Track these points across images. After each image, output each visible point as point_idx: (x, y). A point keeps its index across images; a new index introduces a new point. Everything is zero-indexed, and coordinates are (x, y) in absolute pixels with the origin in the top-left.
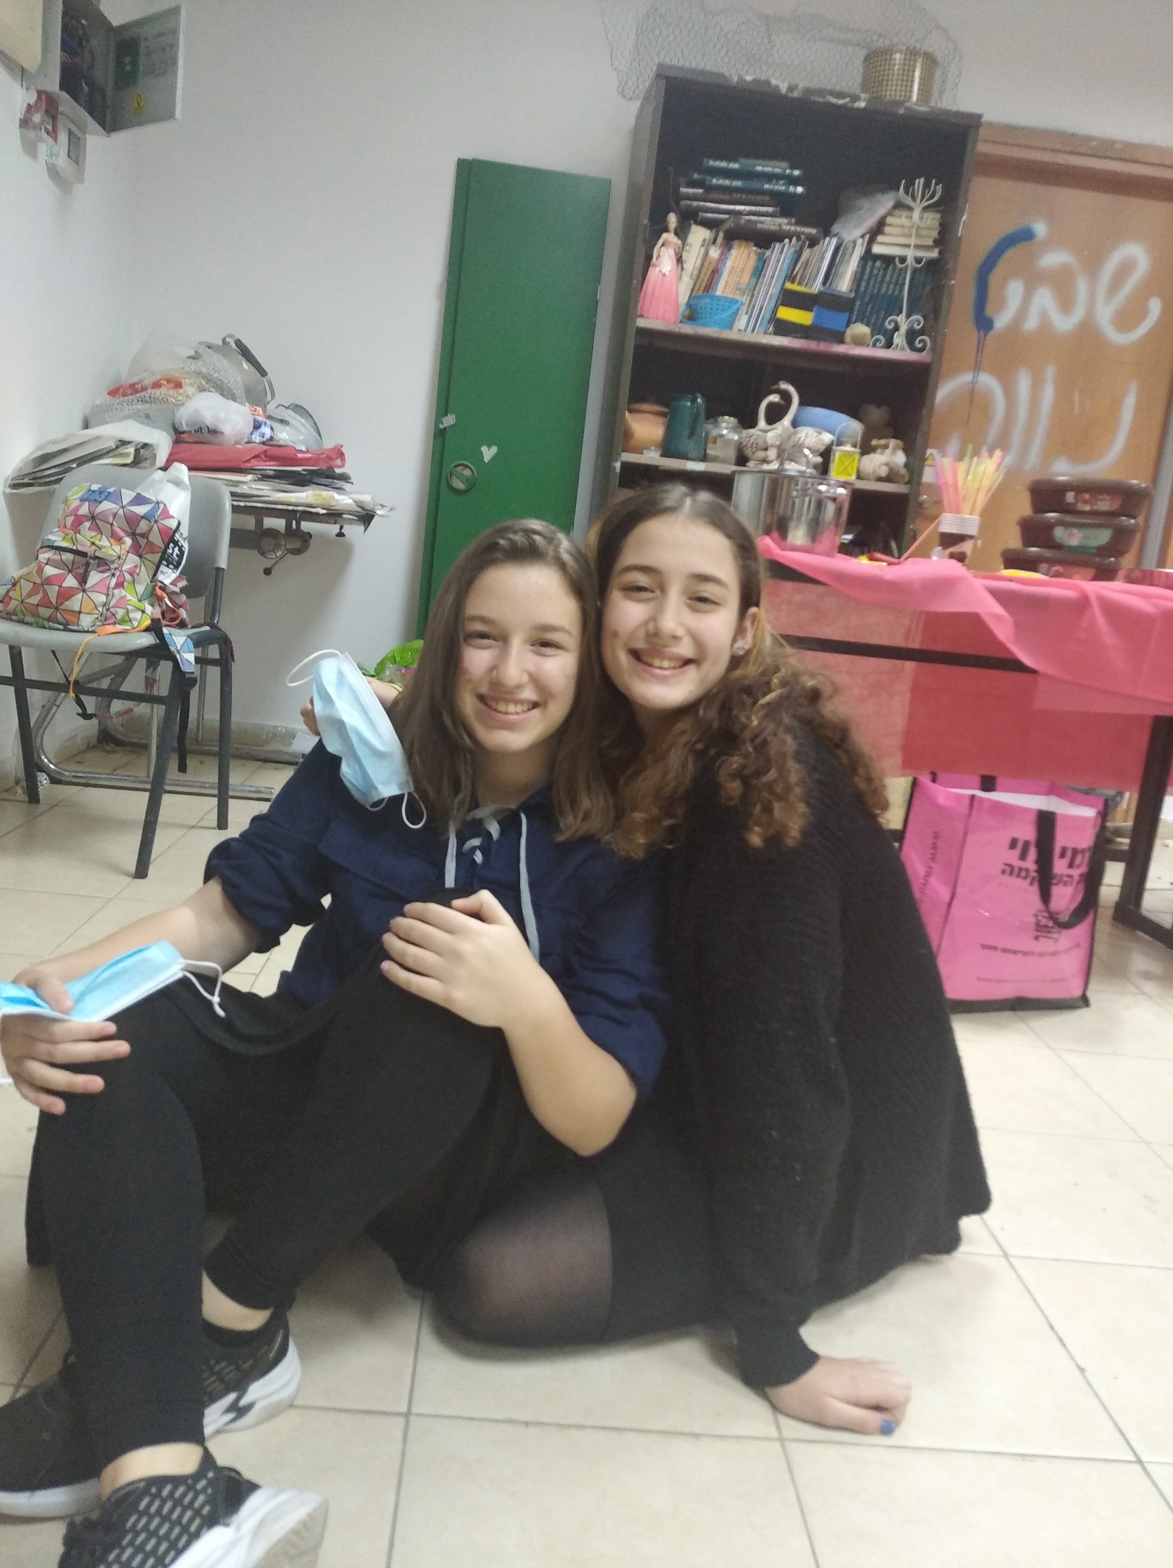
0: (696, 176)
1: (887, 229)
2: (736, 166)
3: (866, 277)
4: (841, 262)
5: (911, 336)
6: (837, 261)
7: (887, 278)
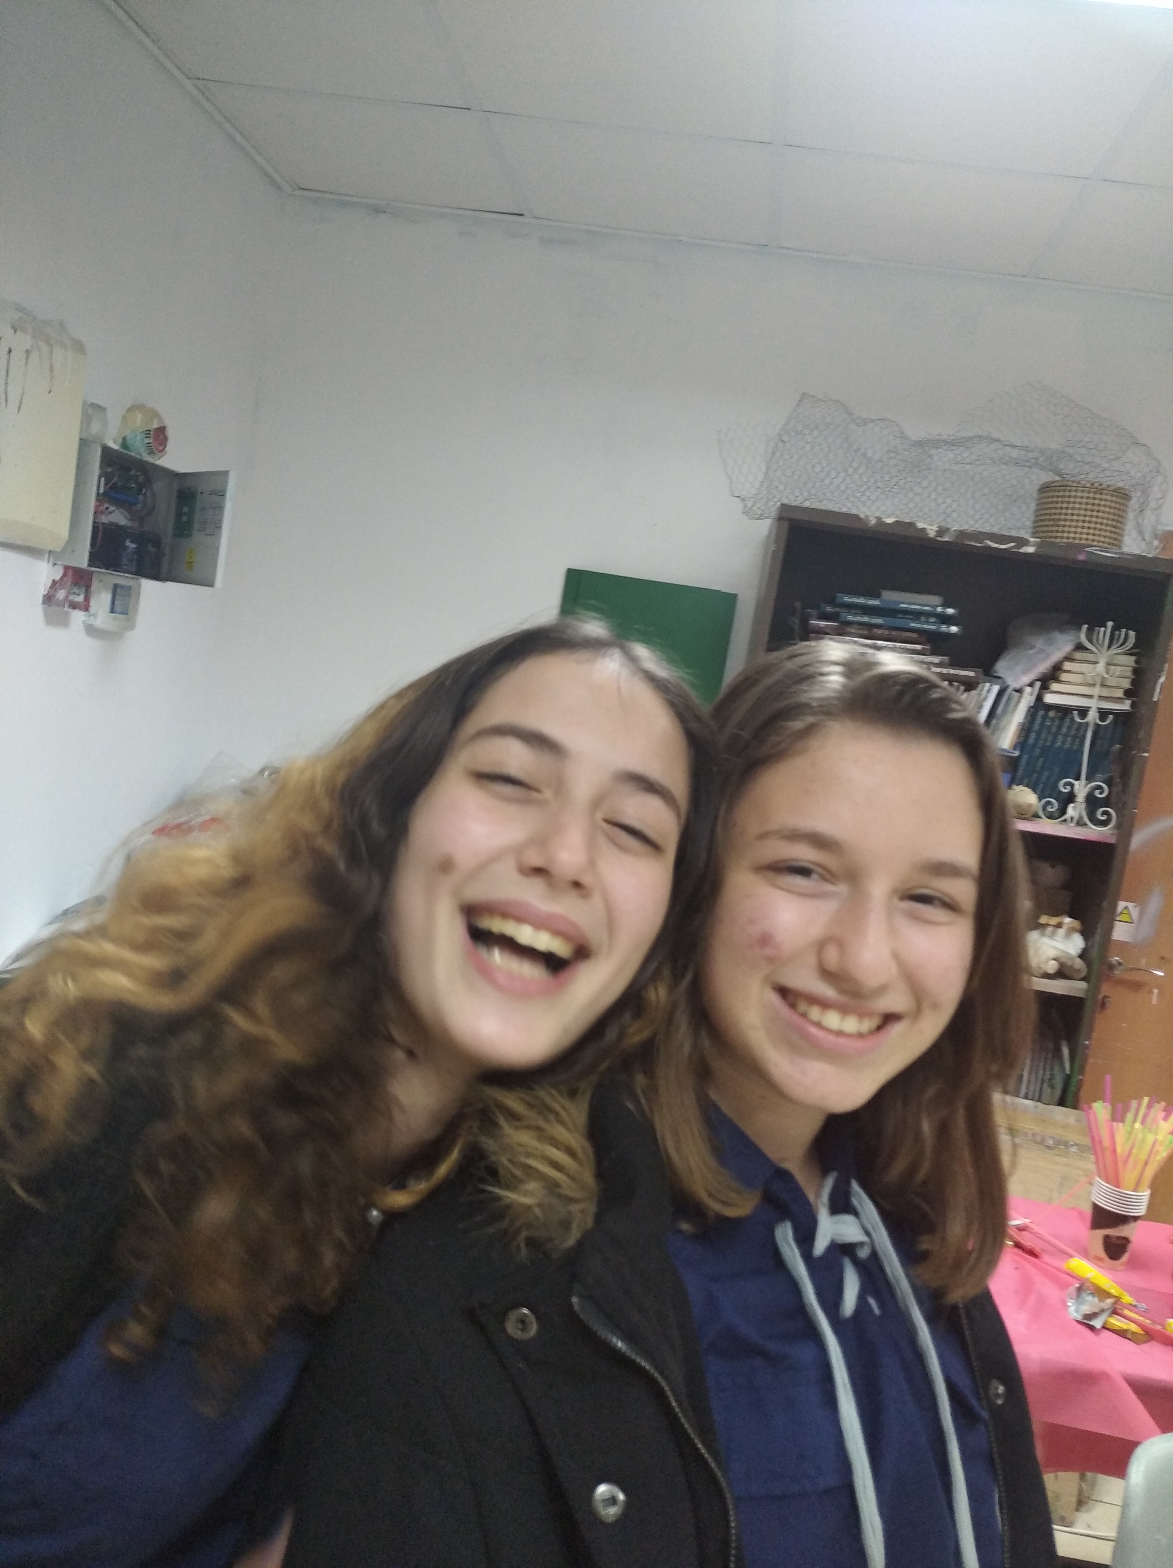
0: (829, 609)
1: (1064, 677)
2: (876, 602)
3: (1036, 727)
4: (1004, 712)
5: (1092, 802)
6: (999, 711)
7: (1064, 730)
